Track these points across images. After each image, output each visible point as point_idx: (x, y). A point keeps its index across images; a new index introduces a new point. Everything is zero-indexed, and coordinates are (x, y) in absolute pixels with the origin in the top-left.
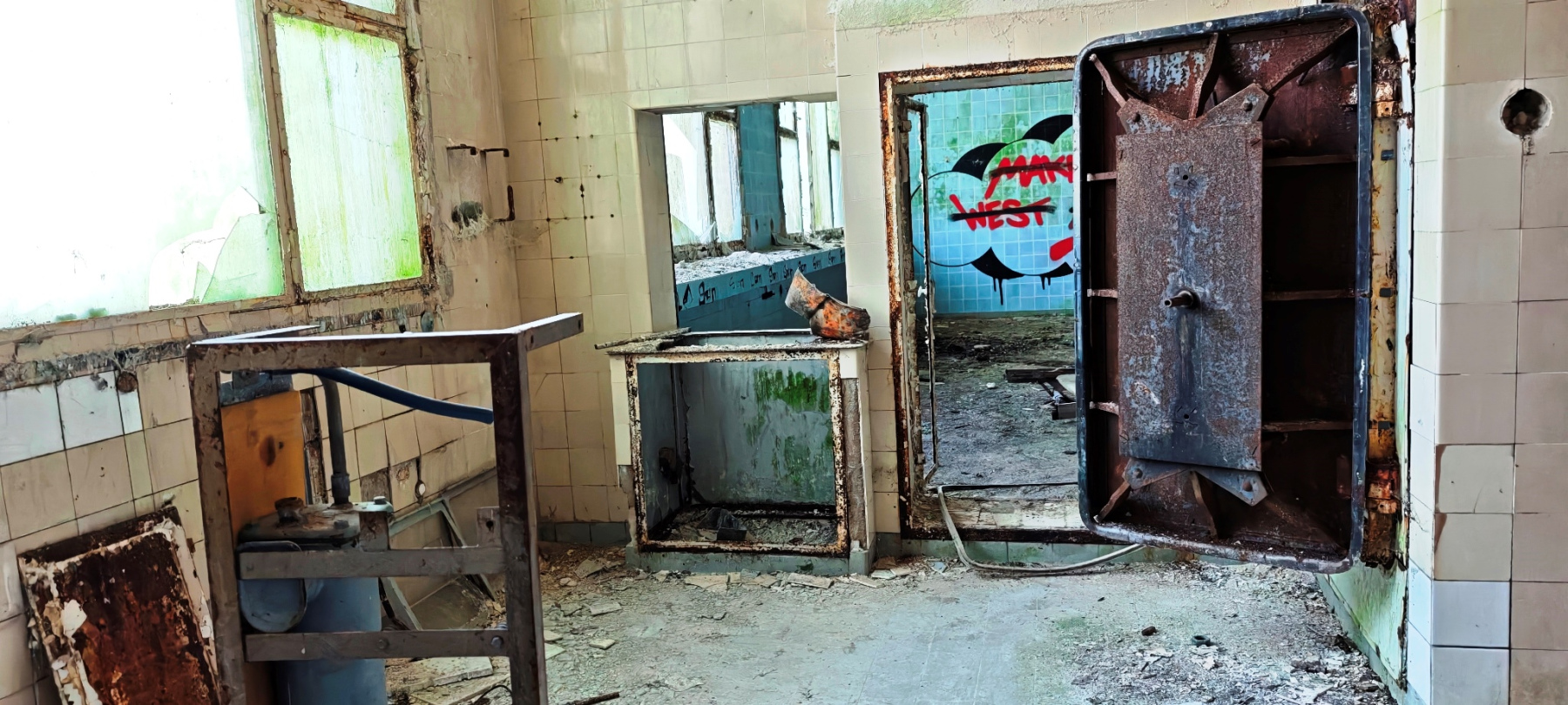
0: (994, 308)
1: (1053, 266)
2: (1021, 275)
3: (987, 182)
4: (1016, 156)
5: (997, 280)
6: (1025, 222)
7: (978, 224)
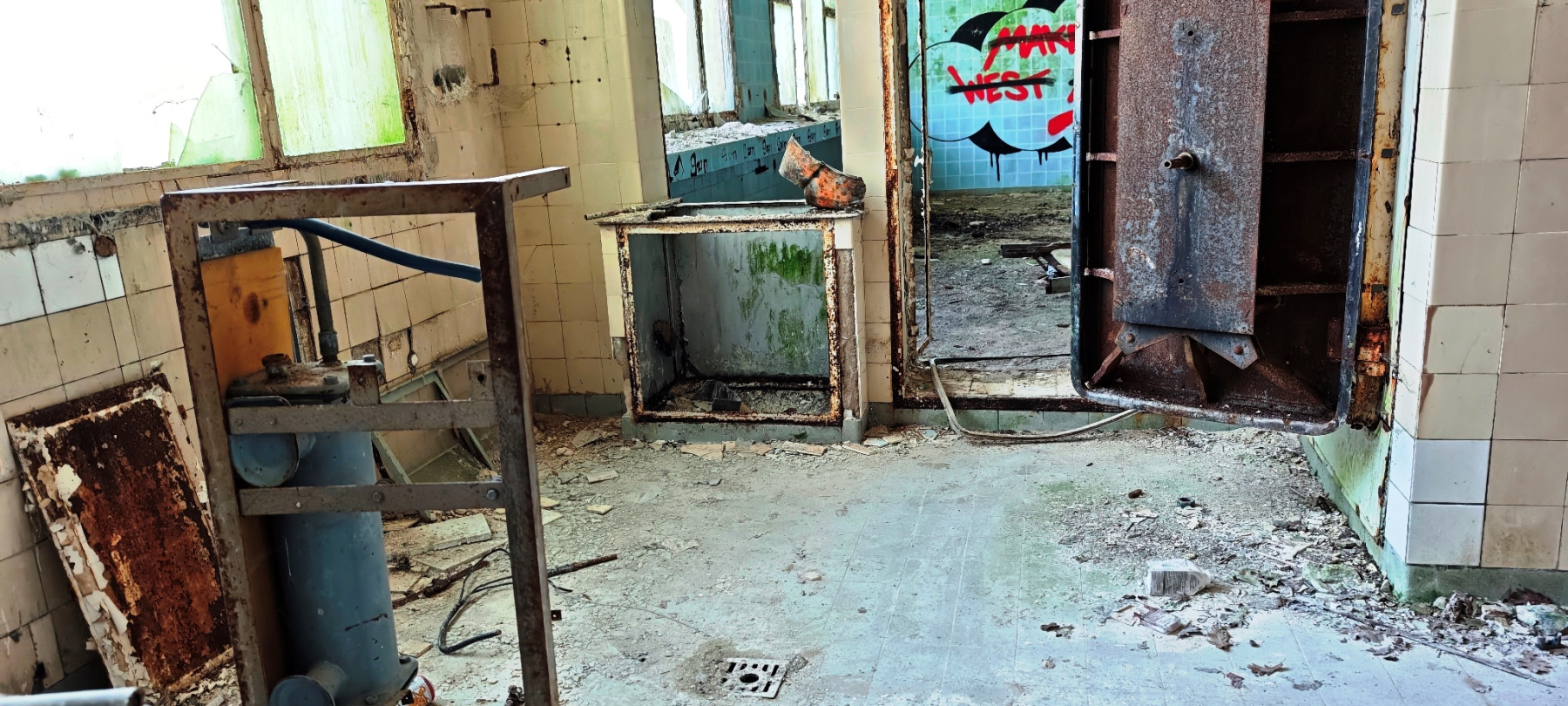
0: (991, 184)
1: (1050, 141)
2: (1019, 150)
3: (986, 53)
4: (1016, 26)
5: (994, 155)
6: (1024, 96)
7: (976, 97)
